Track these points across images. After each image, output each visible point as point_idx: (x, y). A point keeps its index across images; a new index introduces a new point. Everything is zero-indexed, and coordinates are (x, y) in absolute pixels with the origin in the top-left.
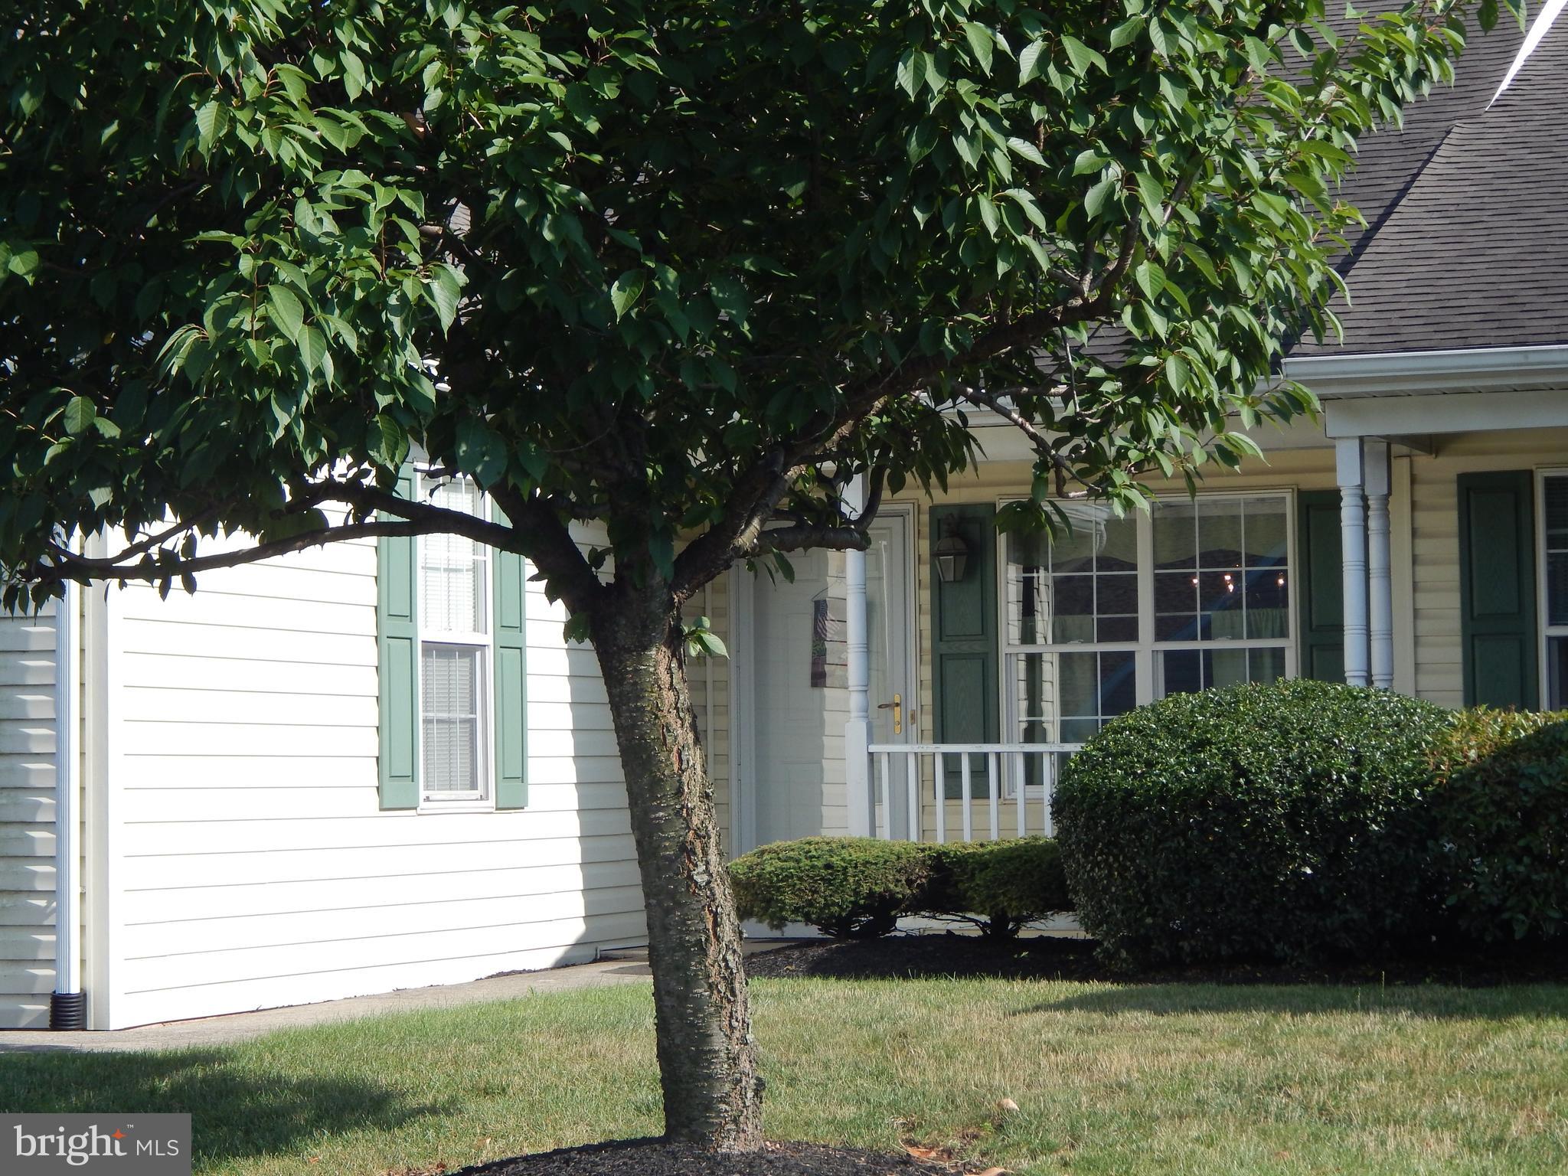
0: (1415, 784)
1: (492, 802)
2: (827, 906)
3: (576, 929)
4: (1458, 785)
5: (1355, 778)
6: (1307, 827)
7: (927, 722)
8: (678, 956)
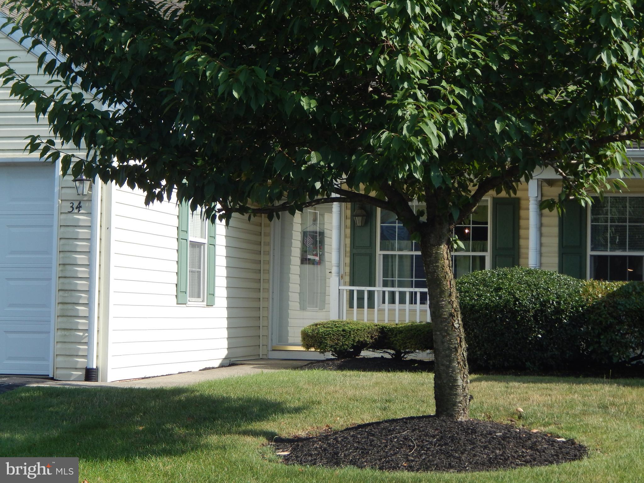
0: (580, 306)
1: (205, 303)
2: (343, 345)
4: (596, 307)
5: (558, 303)
6: (540, 320)
7: (347, 279)
8: (447, 352)
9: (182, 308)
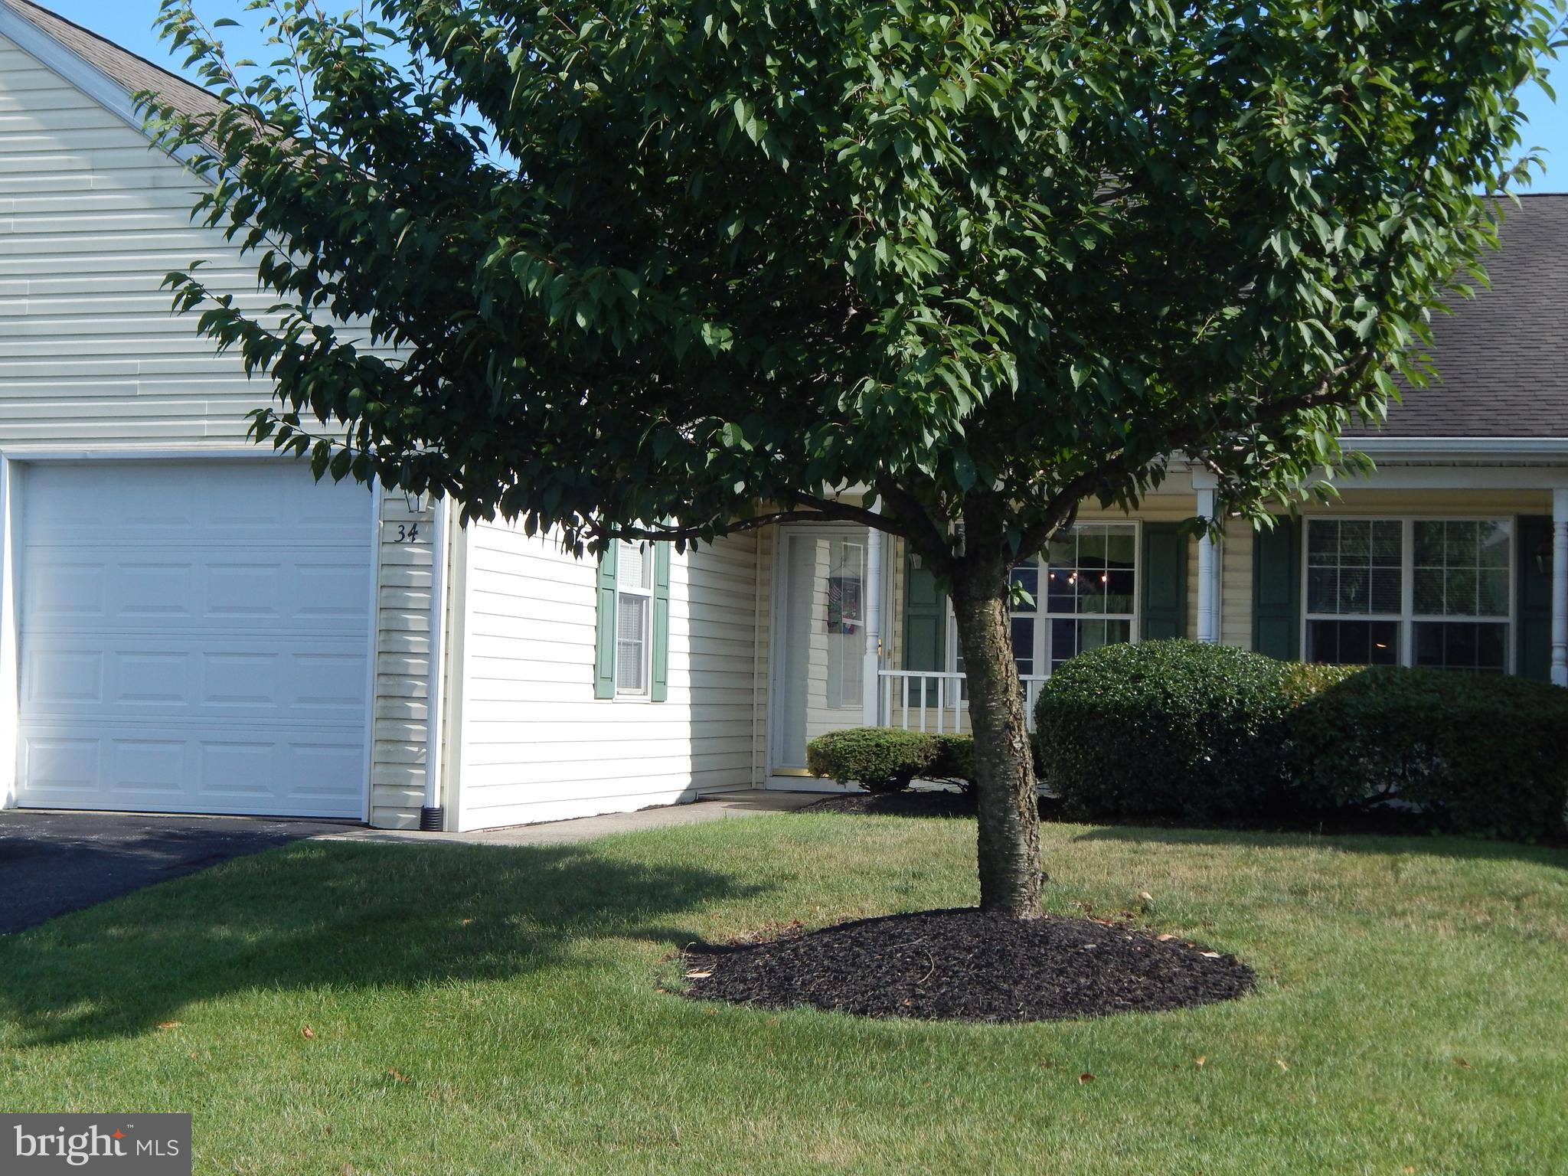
0: (1278, 707)
1: (649, 697)
2: (876, 770)
3: (686, 781)
4: (1306, 709)
5: (1241, 702)
6: (1209, 732)
7: (898, 657)
8: (1000, 794)
9: (605, 707)
